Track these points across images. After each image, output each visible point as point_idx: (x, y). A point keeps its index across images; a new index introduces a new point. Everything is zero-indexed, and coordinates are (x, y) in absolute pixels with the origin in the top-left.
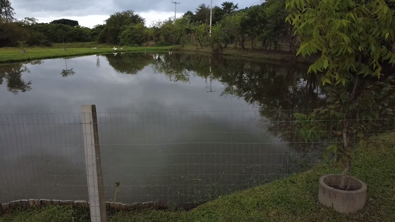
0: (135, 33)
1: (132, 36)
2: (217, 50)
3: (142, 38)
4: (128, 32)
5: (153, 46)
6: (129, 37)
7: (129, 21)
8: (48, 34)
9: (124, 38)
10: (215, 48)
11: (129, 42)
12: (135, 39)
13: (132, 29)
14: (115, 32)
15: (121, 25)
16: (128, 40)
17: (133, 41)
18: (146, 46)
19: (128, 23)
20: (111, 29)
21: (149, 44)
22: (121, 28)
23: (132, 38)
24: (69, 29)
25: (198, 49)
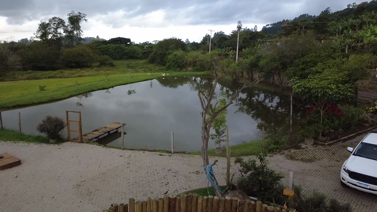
0: (177, 59)
1: (175, 61)
2: (235, 80)
3: (183, 63)
4: (173, 58)
5: (190, 71)
6: (173, 62)
7: (173, 47)
8: (109, 53)
9: (169, 62)
10: (234, 78)
11: (173, 66)
12: (177, 63)
13: (175, 55)
14: (162, 56)
15: (167, 49)
16: (172, 64)
17: (176, 65)
18: (186, 71)
19: (172, 48)
20: (159, 53)
21: (188, 69)
22: (167, 53)
23: (175, 62)
24: (125, 49)
25: (223, 76)
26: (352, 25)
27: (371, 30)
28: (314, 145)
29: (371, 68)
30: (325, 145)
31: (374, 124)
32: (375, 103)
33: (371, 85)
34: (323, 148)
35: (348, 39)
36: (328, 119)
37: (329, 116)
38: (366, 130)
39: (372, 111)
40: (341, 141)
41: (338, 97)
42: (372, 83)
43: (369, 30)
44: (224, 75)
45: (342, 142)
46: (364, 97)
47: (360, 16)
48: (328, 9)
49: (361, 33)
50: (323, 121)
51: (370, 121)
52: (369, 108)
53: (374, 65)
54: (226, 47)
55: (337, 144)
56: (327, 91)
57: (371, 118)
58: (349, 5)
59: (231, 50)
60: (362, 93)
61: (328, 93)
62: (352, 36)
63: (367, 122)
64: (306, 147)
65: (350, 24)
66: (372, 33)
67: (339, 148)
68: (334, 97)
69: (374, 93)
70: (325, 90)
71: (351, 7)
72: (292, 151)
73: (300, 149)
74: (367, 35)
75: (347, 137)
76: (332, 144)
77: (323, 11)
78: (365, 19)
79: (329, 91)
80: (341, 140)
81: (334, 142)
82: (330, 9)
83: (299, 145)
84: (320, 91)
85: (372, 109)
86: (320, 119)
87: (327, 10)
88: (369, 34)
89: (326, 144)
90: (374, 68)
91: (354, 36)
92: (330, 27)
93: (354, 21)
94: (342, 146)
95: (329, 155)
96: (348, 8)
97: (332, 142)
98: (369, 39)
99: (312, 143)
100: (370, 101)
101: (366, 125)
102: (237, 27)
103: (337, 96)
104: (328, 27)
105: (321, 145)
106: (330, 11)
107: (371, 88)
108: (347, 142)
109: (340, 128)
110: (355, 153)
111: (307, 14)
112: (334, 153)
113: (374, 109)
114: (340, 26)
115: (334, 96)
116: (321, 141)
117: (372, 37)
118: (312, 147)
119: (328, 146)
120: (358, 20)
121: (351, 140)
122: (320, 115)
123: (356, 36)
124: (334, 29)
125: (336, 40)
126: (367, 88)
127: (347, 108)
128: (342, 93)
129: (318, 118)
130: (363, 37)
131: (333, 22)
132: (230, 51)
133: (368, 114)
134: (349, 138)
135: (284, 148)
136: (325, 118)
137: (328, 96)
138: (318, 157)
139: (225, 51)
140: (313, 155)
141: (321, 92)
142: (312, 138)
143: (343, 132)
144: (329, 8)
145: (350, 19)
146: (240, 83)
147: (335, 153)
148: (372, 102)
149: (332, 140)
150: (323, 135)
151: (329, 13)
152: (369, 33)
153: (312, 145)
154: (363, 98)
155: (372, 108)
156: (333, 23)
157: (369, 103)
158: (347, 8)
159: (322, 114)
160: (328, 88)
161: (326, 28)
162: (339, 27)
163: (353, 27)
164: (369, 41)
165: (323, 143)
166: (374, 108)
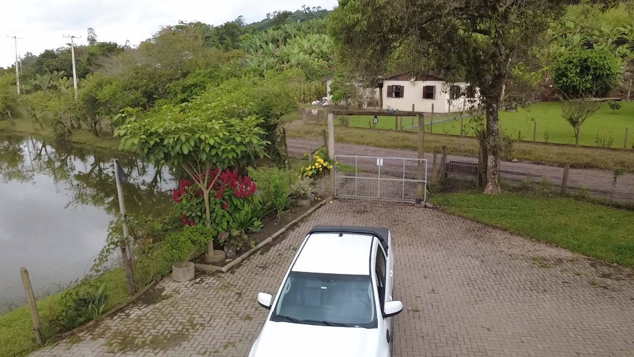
2: (62, 135)
10: (58, 132)
25: (36, 130)
26: (273, 39)
27: (299, 44)
28: (196, 277)
29: (304, 101)
30: (223, 272)
31: (318, 198)
32: (314, 156)
33: (307, 128)
34: (218, 282)
35: (268, 57)
36: (223, 207)
37: (224, 199)
38: (304, 215)
39: (310, 173)
40: (259, 252)
41: (233, 150)
42: (309, 123)
43: (296, 45)
44: (38, 126)
45: (260, 254)
46: (298, 148)
47: (282, 26)
48: (240, 18)
49: (285, 49)
50: (212, 212)
51: (309, 195)
52: (306, 168)
53: (308, 97)
54: (52, 72)
55: (249, 262)
56: (203, 137)
57: (310, 189)
58: (268, 15)
59: (62, 78)
60: (295, 141)
61: (207, 142)
62: (273, 54)
63: (304, 197)
64: (174, 291)
65: (270, 36)
66: (300, 49)
67: (253, 275)
68: (223, 151)
69: (312, 140)
70: (197, 136)
71: (271, 18)
72: (131, 317)
73: (156, 303)
74: (294, 52)
75: (269, 239)
76: (239, 265)
77: (234, 21)
78: (289, 30)
79: (207, 136)
80: (259, 249)
81: (243, 260)
82: (243, 18)
83: (157, 287)
84: (183, 138)
85: (311, 170)
86: (203, 211)
87: (240, 20)
88: (296, 51)
89: (224, 269)
90: (309, 101)
91: (276, 54)
92: (244, 41)
93: (275, 33)
94: (260, 267)
95: (228, 302)
96: (268, 19)
97: (239, 259)
98: (297, 57)
99: (191, 274)
100: (305, 155)
101: (305, 203)
102: (88, 38)
103: (229, 148)
104: (240, 42)
105: (213, 274)
106: (244, 21)
107: (307, 133)
108: (271, 251)
109: (255, 219)
110: (278, 313)
111: (211, 25)
112: (240, 294)
113: (314, 169)
114: (257, 40)
115: (222, 148)
116: (214, 264)
117: (301, 55)
118: (190, 285)
119: (229, 273)
120: (280, 31)
121: (278, 245)
122: (203, 200)
123: (280, 53)
124: (250, 44)
125: (252, 60)
126: (302, 133)
127: (265, 174)
128: (238, 139)
129: (198, 209)
130: (289, 55)
131: (247, 34)
132: (60, 79)
133: (305, 181)
134: (274, 239)
135: (110, 312)
136: (214, 207)
137: (208, 149)
138: (201, 317)
139: (49, 79)
140: (189, 313)
141: (188, 140)
142: (190, 261)
143: (262, 228)
144: (242, 16)
145: (269, 29)
146: (74, 143)
147: (244, 291)
148: (310, 155)
149: (239, 253)
150: (218, 246)
151: (242, 25)
152: (296, 49)
153: (191, 280)
154: (296, 150)
155: (310, 167)
156: (247, 36)
157: (306, 159)
158: (266, 18)
159: (206, 197)
160: (206, 130)
161: (237, 43)
162: (256, 42)
163: (275, 41)
164: (298, 61)
165: (218, 268)
166: (313, 167)
